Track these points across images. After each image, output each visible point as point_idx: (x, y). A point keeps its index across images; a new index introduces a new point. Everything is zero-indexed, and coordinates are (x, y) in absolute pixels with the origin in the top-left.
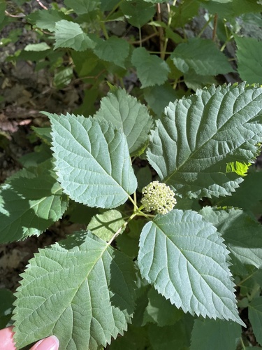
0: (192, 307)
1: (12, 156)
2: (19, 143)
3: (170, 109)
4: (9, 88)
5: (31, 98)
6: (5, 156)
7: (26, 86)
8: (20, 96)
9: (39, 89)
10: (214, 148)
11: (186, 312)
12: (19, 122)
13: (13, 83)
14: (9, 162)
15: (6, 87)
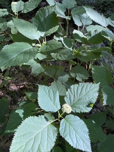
0: (76, 146)
1: (16, 99)
2: (19, 94)
3: (72, 87)
4: (17, 74)
5: (25, 77)
6: (13, 99)
7: (23, 73)
8: (21, 77)
9: (28, 74)
10: (84, 98)
11: (74, 148)
12: (19, 86)
13: (19, 72)
14: (14, 102)
15: (16, 74)
